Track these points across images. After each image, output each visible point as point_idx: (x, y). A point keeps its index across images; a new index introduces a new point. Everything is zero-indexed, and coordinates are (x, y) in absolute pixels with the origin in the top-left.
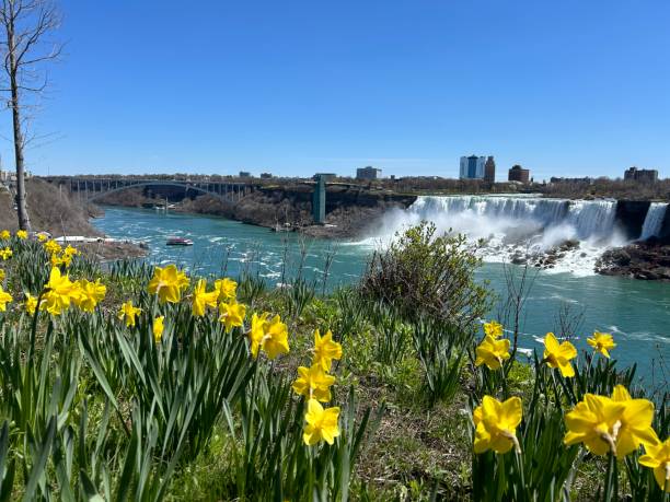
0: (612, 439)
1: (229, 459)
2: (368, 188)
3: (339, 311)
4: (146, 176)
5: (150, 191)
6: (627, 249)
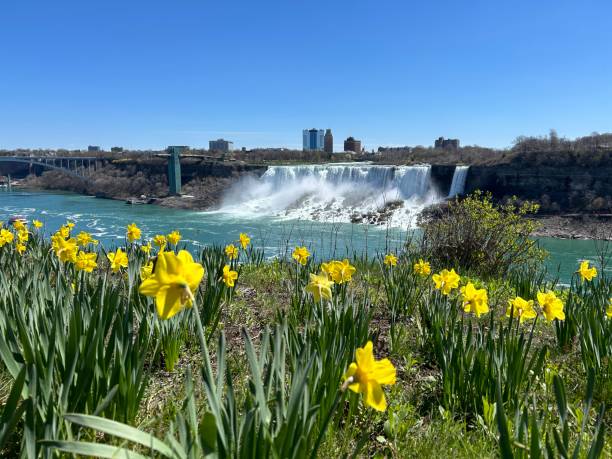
2: (221, 159)
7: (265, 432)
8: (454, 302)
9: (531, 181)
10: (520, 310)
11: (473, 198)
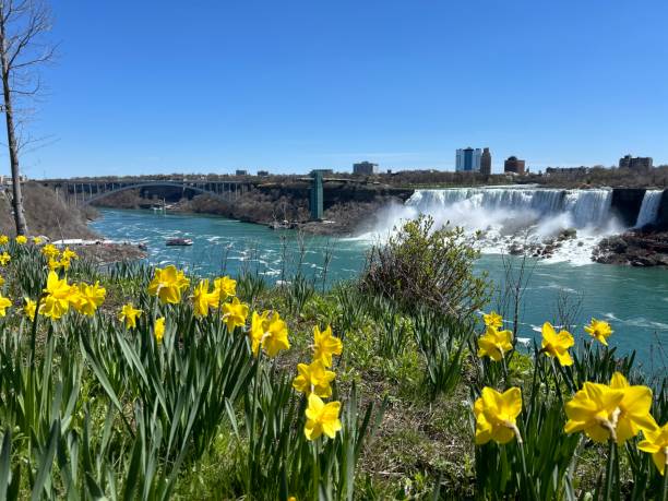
0: (612, 426)
1: (233, 457)
2: (365, 183)
3: (339, 307)
4: (142, 177)
5: (147, 192)
6: (624, 237)
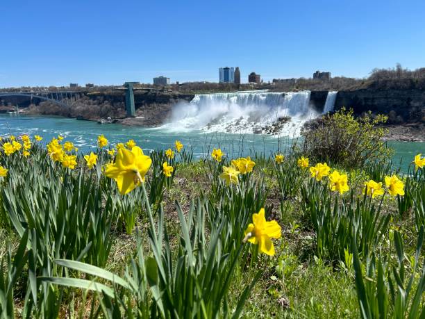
2: (162, 91)
5: (3, 101)
6: (318, 120)
7: (192, 272)
8: (325, 186)
9: (383, 101)
10: (373, 190)
11: (340, 113)
